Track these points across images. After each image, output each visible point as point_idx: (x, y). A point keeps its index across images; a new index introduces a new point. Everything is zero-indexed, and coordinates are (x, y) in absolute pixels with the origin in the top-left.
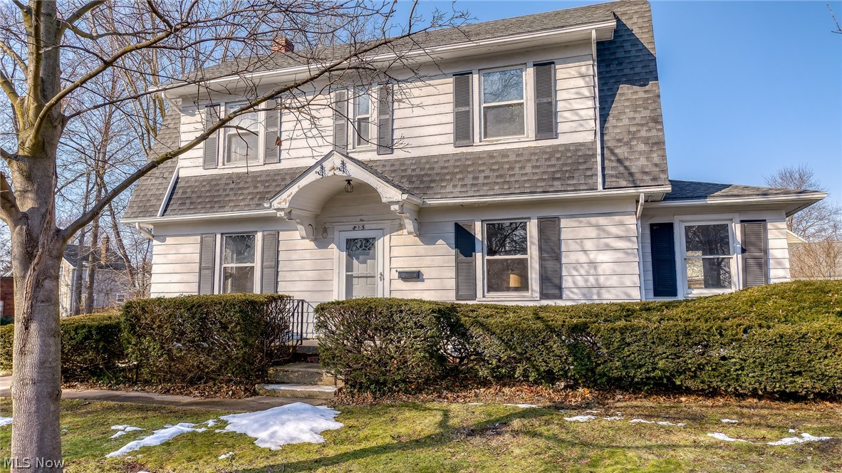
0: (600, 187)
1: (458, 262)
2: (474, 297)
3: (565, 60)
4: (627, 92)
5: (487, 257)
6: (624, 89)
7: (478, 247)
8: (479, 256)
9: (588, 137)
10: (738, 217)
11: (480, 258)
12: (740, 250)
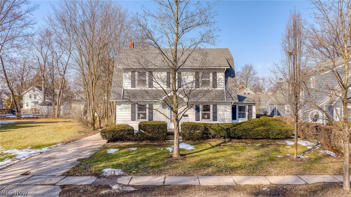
0: (226, 100)
1: (196, 113)
2: (199, 120)
3: (219, 72)
4: (230, 79)
5: (202, 112)
6: (229, 78)
7: (200, 110)
8: (200, 112)
9: (223, 89)
10: (248, 105)
11: (201, 112)
12: (248, 111)
